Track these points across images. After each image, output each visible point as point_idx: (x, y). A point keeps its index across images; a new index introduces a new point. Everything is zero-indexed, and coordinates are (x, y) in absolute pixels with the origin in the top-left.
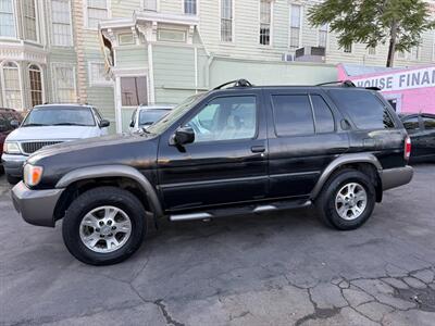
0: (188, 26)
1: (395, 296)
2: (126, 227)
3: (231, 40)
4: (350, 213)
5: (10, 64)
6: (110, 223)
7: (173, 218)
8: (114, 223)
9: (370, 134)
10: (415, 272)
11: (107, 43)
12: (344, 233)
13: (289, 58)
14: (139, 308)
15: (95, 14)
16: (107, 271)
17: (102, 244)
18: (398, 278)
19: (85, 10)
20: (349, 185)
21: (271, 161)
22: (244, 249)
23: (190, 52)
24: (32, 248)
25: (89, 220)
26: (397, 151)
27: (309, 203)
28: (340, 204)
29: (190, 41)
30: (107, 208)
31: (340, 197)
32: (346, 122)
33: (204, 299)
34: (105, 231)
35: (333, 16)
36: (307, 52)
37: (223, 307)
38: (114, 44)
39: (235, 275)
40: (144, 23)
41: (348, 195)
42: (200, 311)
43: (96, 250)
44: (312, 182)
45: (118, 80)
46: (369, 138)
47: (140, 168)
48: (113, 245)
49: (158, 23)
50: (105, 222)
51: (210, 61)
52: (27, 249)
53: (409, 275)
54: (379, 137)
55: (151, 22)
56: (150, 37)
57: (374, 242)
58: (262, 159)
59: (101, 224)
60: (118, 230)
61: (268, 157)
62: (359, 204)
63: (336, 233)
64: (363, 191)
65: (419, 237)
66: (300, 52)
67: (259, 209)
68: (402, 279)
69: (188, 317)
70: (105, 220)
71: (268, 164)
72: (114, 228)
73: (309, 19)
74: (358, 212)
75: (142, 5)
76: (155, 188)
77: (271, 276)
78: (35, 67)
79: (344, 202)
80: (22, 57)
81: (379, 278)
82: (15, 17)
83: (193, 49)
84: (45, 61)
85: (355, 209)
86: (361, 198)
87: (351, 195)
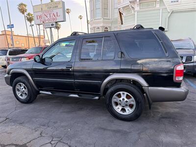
5: (98, 28)
6: (22, 89)
7: (41, 92)
8: (24, 89)
9: (139, 62)
20: (121, 92)
21: (75, 73)
25: (18, 86)
26: (165, 75)
27: (97, 98)
30: (21, 84)
32: (122, 53)
38: (124, 14)
40: (134, 2)
43: (20, 97)
46: (138, 64)
49: (140, 0)
54: (146, 63)
55: (136, 1)
58: (70, 71)
60: (25, 92)
61: (74, 71)
64: (133, 99)
67: (72, 95)
71: (74, 74)
74: (129, 111)
76: (32, 79)
78: (106, 28)
79: (119, 102)
80: (102, 25)
82: (101, 10)
83: (160, 10)
84: (110, 25)
85: (127, 109)
86: (132, 103)
87: (123, 99)
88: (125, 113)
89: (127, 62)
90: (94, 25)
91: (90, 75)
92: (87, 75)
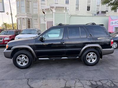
0: (64, 7)
1: (90, 86)
2: (27, 60)
3: (78, 10)
4: (91, 61)
5: (23, 19)
6: (23, 59)
7: (39, 59)
8: (24, 59)
9: (98, 39)
10: (102, 80)
11: (44, 13)
12: (88, 67)
13: (95, 15)
14: (23, 80)
15: (42, 5)
16: (22, 70)
17: (22, 64)
18: (95, 81)
19: (40, 4)
20: (91, 53)
22: (58, 68)
23: (64, 14)
24: (11, 63)
25: (19, 58)
26: (108, 44)
27: (78, 57)
28: (88, 59)
29: (64, 11)
30: (23, 55)
31: (88, 56)
32: (90, 35)
33: (39, 80)
34: (22, 61)
35: (109, 1)
36: (100, 13)
37: (42, 82)
38: (45, 13)
39: (51, 75)
40: (53, 7)
41: (90, 56)
42: (36, 82)
43: (20, 65)
44: (79, 52)
45: (46, 22)
46: (98, 40)
47: (30, 46)
48: (24, 64)
49: (56, 7)
51: (70, 17)
52: (9, 63)
53: (99, 81)
54: (101, 39)
55: (54, 7)
56: (54, 11)
57: (95, 70)
59: (21, 59)
60: (25, 61)
61: (65, 44)
62: (94, 59)
63: (86, 66)
64: (96, 55)
65: (112, 70)
66: (98, 13)
67: (63, 58)
68: (96, 82)
69: (32, 84)
70: (22, 58)
71: (65, 46)
72: (24, 60)
73: (101, 3)
74: (94, 61)
75: (54, 2)
76: (34, 51)
77: (59, 76)
78: (29, 19)
79: (89, 58)
80: (26, 17)
81: (89, 81)
82: (25, 7)
83: (65, 13)
84: (31, 18)
85: (93, 60)
86: (95, 57)
87: (92, 56)
88: (92, 62)
89: (93, 39)
90: (20, 17)
91: (75, 46)
92: (74, 46)
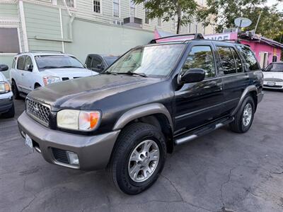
2: (155, 155)
8: (148, 154)
13: (118, 23)
23: (55, 11)
27: (234, 118)
29: (55, 3)
30: (146, 142)
36: (132, 20)
41: (246, 111)
48: (148, 173)
50: (145, 155)
51: (72, 20)
61: (223, 90)
64: (250, 108)
66: (127, 20)
67: (217, 126)
70: (144, 153)
71: (223, 95)
72: (149, 158)
74: (248, 121)
83: (58, 9)
88: (247, 124)
